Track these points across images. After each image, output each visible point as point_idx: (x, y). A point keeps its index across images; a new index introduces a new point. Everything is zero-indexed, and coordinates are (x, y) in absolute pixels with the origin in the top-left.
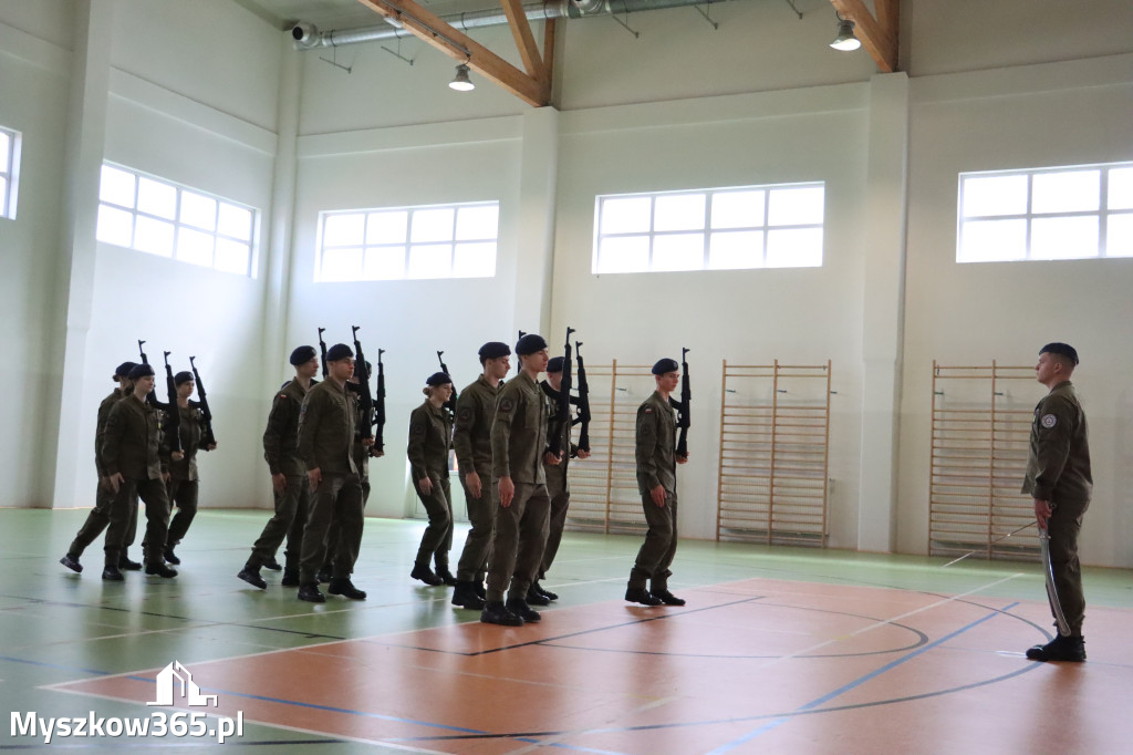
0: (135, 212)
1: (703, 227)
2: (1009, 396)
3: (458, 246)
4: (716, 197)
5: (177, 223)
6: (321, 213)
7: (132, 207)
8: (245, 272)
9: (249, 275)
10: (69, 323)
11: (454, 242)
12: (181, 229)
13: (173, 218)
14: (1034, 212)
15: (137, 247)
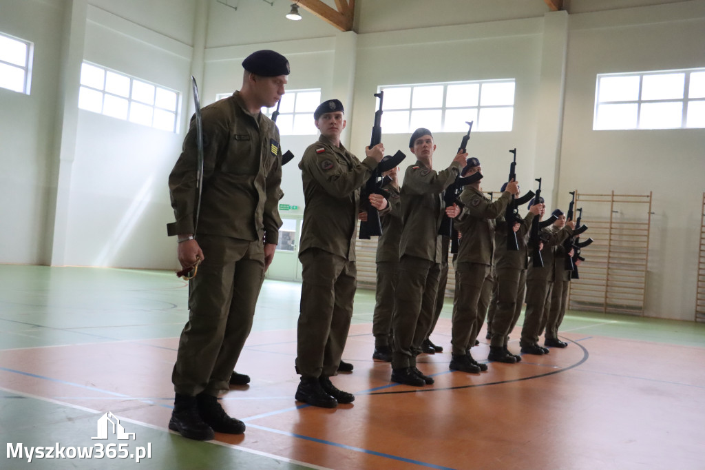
1: (441, 106)
2: (622, 213)
3: (296, 116)
4: (449, 87)
5: (130, 100)
10: (62, 156)
11: (294, 114)
12: (132, 103)
13: (128, 96)
14: (643, 99)
15: (105, 113)
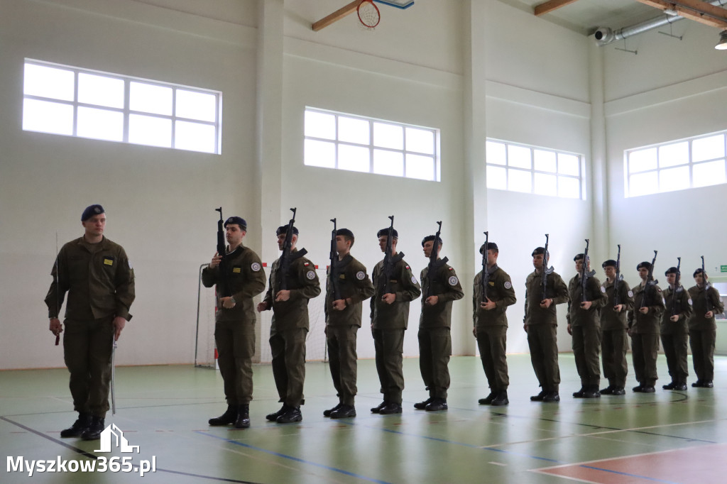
0: (507, 167)
6: (625, 151)
7: (505, 164)
8: (578, 197)
9: (581, 198)
